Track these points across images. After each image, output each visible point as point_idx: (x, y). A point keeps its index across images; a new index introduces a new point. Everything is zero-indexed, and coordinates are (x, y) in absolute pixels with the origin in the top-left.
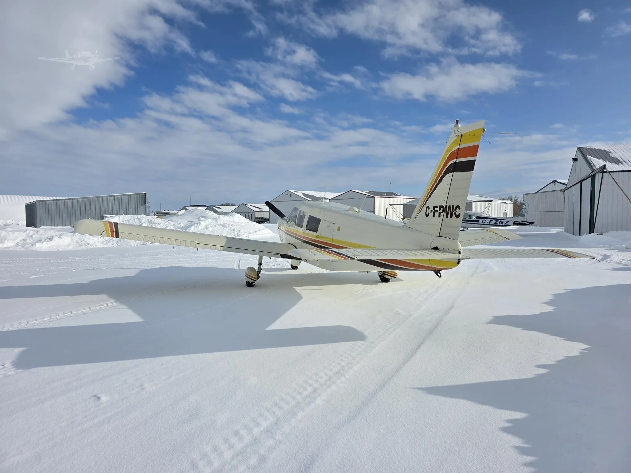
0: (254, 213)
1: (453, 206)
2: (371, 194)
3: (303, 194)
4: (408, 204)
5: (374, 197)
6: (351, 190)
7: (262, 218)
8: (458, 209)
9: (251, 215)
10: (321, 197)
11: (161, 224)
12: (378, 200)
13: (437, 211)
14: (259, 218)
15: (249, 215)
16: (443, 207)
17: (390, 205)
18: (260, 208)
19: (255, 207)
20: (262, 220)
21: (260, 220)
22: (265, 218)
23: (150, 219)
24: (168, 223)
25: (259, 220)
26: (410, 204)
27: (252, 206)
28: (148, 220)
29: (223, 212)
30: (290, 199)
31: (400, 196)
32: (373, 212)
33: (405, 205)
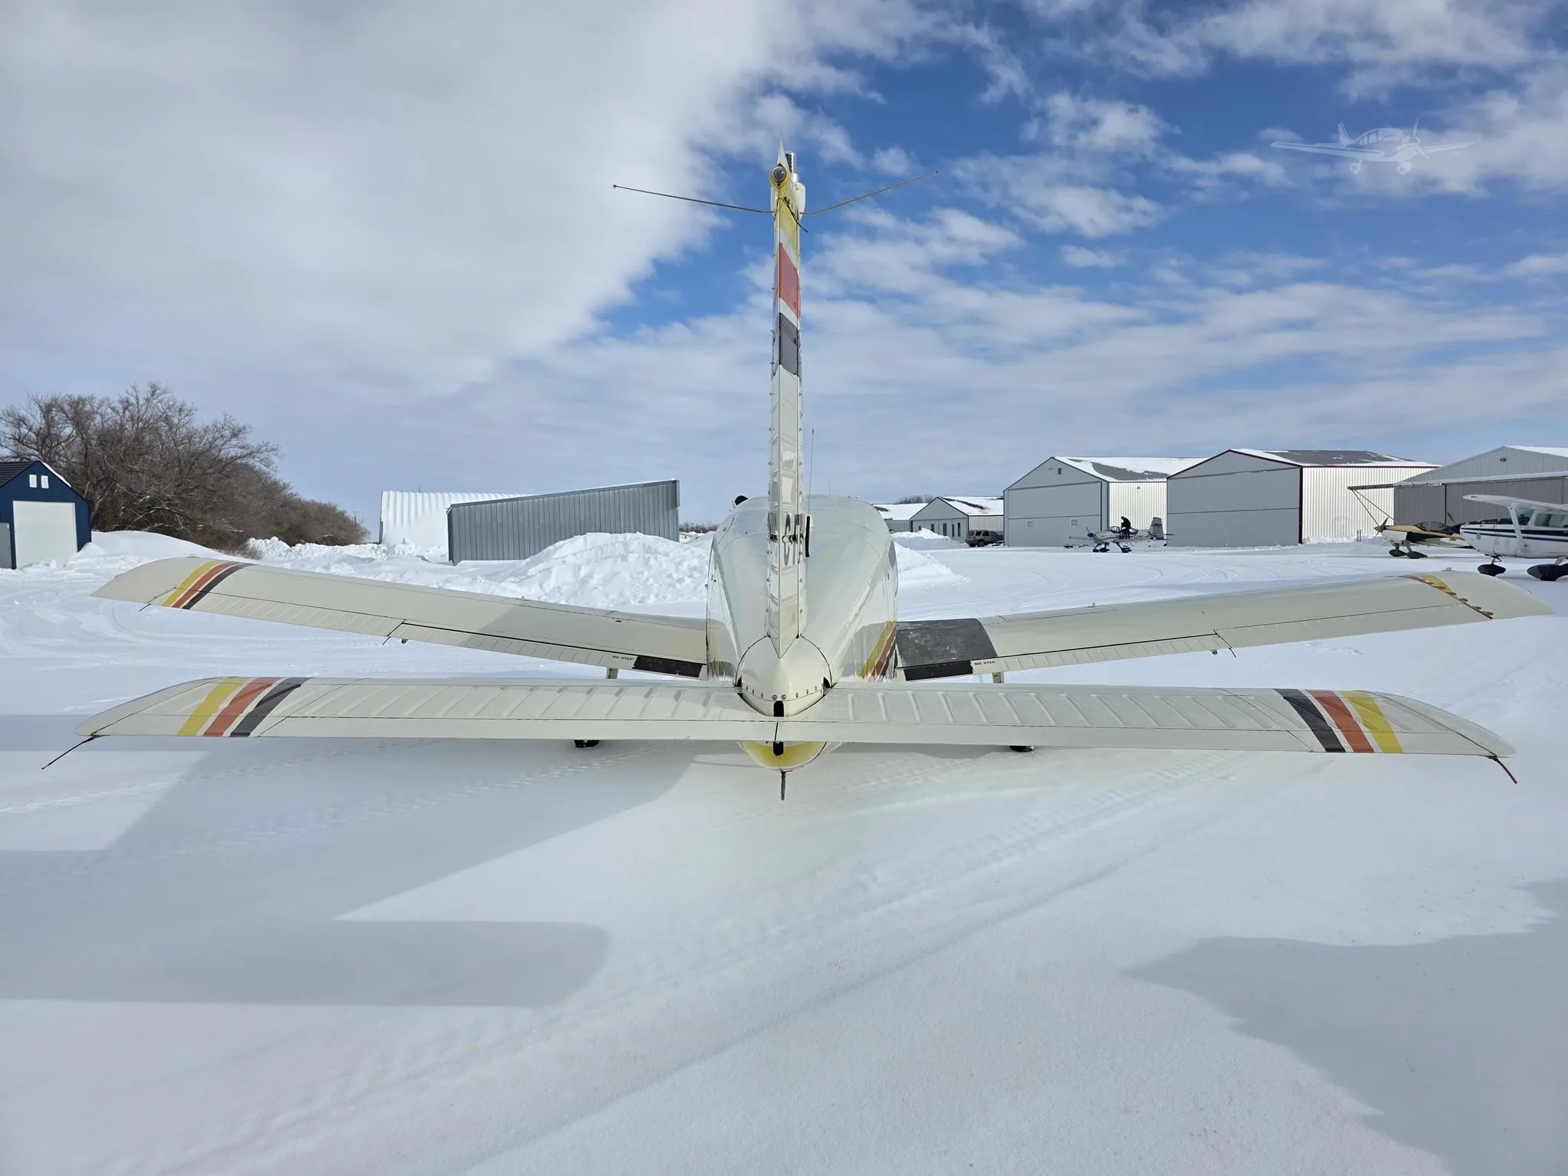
0: (965, 521)
2: (1291, 459)
3: (1096, 466)
4: (1409, 483)
5: (1301, 468)
6: (1230, 451)
7: (986, 533)
9: (959, 524)
10: (1146, 472)
11: (671, 555)
12: (1312, 475)
14: (978, 533)
15: (953, 526)
17: (1351, 488)
18: (981, 508)
19: (970, 505)
20: (987, 538)
21: (981, 537)
22: (994, 532)
23: (647, 544)
24: (688, 551)
25: (978, 538)
26: (1415, 483)
27: (963, 502)
28: (644, 545)
29: (891, 519)
30: (1060, 480)
31: (1390, 460)
32: (1298, 510)
33: (1399, 489)
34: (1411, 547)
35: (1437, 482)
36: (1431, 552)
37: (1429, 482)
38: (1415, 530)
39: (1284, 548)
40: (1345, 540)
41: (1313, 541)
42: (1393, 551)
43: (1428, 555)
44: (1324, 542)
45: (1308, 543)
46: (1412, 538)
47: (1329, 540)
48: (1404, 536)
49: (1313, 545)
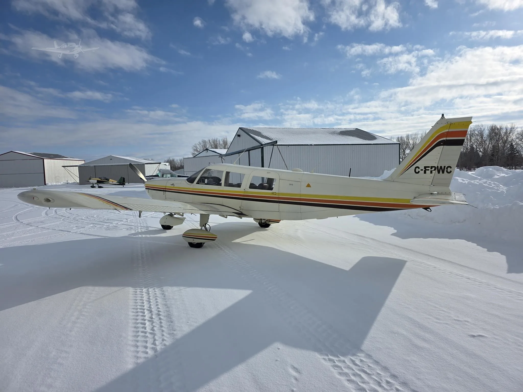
1: (445, 167)
2: (39, 156)
4: (82, 165)
5: (43, 159)
6: (12, 151)
8: (449, 168)
12: (48, 162)
13: (428, 170)
16: (434, 167)
17: (63, 166)
32: (44, 174)
33: (80, 167)
34: (99, 185)
35: (92, 165)
36: (104, 186)
37: (90, 165)
38: (99, 179)
39: (39, 187)
40: (60, 184)
41: (50, 184)
42: (92, 186)
43: (104, 187)
44: (53, 185)
45: (48, 185)
46: (99, 182)
47: (55, 184)
48: (96, 181)
49: (50, 186)
